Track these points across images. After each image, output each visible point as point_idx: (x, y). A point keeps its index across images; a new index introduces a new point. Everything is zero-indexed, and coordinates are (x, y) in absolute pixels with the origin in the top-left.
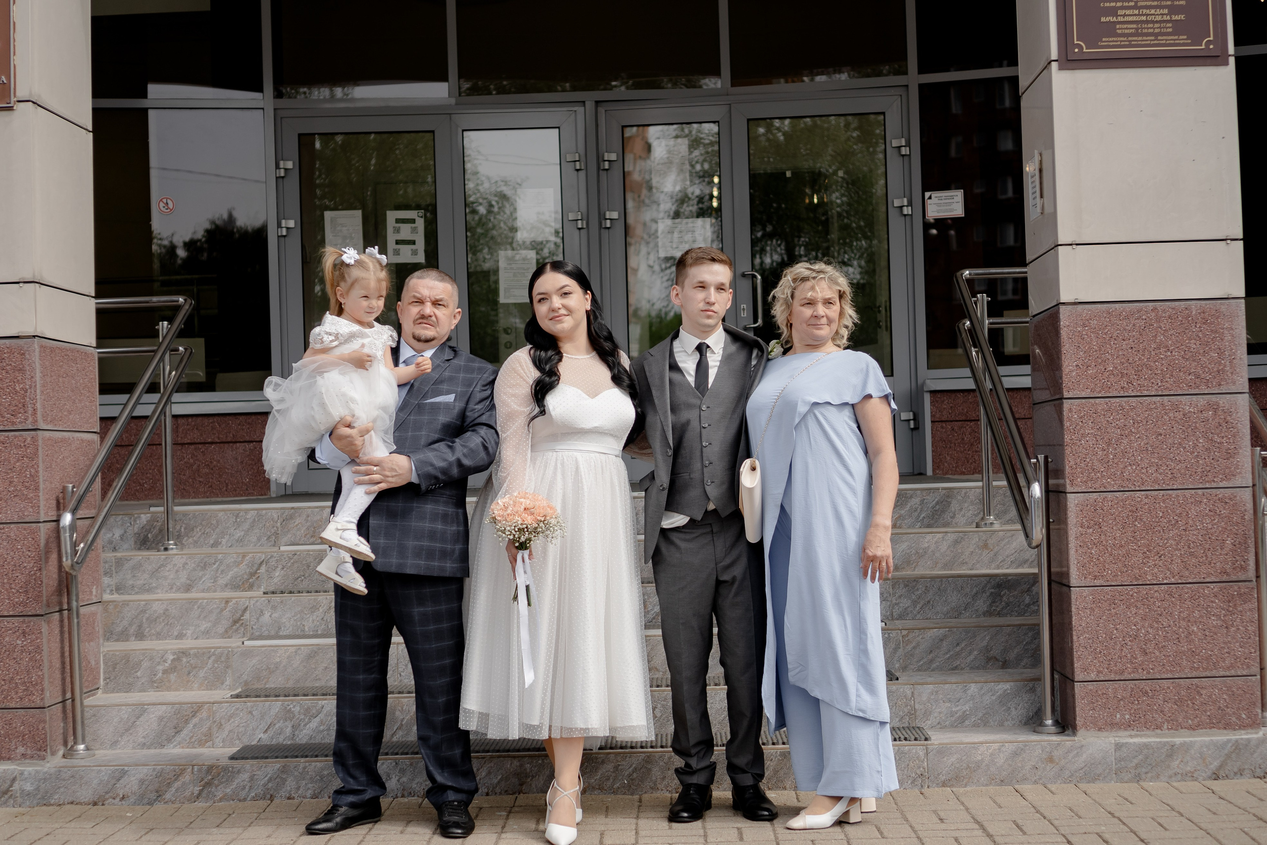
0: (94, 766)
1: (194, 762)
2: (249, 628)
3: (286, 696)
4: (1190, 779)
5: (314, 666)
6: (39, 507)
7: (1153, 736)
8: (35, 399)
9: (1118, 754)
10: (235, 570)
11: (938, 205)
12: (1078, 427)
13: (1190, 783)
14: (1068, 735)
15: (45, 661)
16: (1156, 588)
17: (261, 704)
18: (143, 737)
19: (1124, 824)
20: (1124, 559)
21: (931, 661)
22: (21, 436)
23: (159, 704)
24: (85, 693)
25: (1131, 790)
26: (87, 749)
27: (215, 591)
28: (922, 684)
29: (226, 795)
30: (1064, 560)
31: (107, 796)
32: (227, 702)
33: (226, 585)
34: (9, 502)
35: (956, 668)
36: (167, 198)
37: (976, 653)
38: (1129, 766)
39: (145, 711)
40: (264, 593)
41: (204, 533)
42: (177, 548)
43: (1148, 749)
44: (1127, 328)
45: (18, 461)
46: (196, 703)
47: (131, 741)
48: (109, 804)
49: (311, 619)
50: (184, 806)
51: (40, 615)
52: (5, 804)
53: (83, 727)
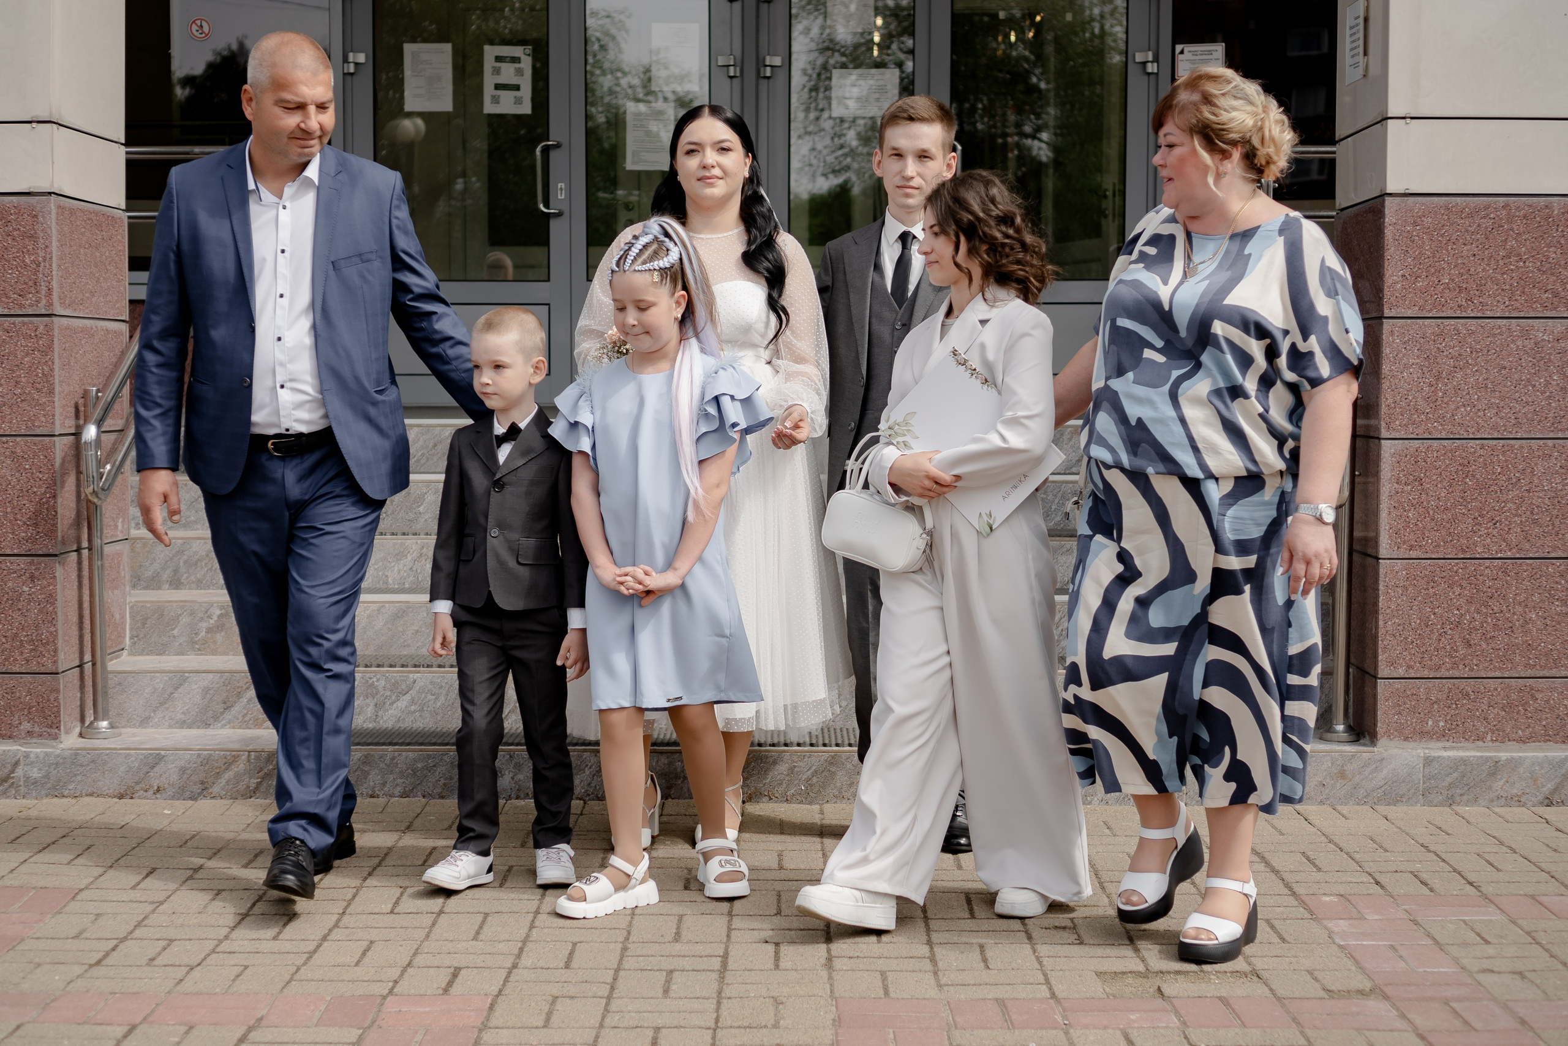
0: (120, 749)
1: (250, 748)
3: (366, 666)
4: (1516, 804)
5: (401, 629)
6: (54, 415)
7: (1473, 749)
8: (50, 275)
9: (1427, 770)
11: (1192, 62)
12: (1400, 355)
13: (1517, 810)
14: (1364, 745)
15: (59, 614)
16: (1487, 563)
18: (183, 713)
19: (1444, 861)
20: (1448, 525)
22: (32, 323)
23: (204, 672)
24: (109, 654)
25: (1443, 815)
26: (112, 726)
30: (1372, 526)
31: (137, 788)
34: (15, 408)
36: (202, 20)
38: (1440, 786)
39: (185, 680)
43: (1465, 765)
44: (1470, 229)
45: (27, 355)
47: (167, 718)
48: (139, 798)
49: (396, 568)
50: (236, 803)
51: (54, 555)
52: (5, 794)
53: (107, 701)
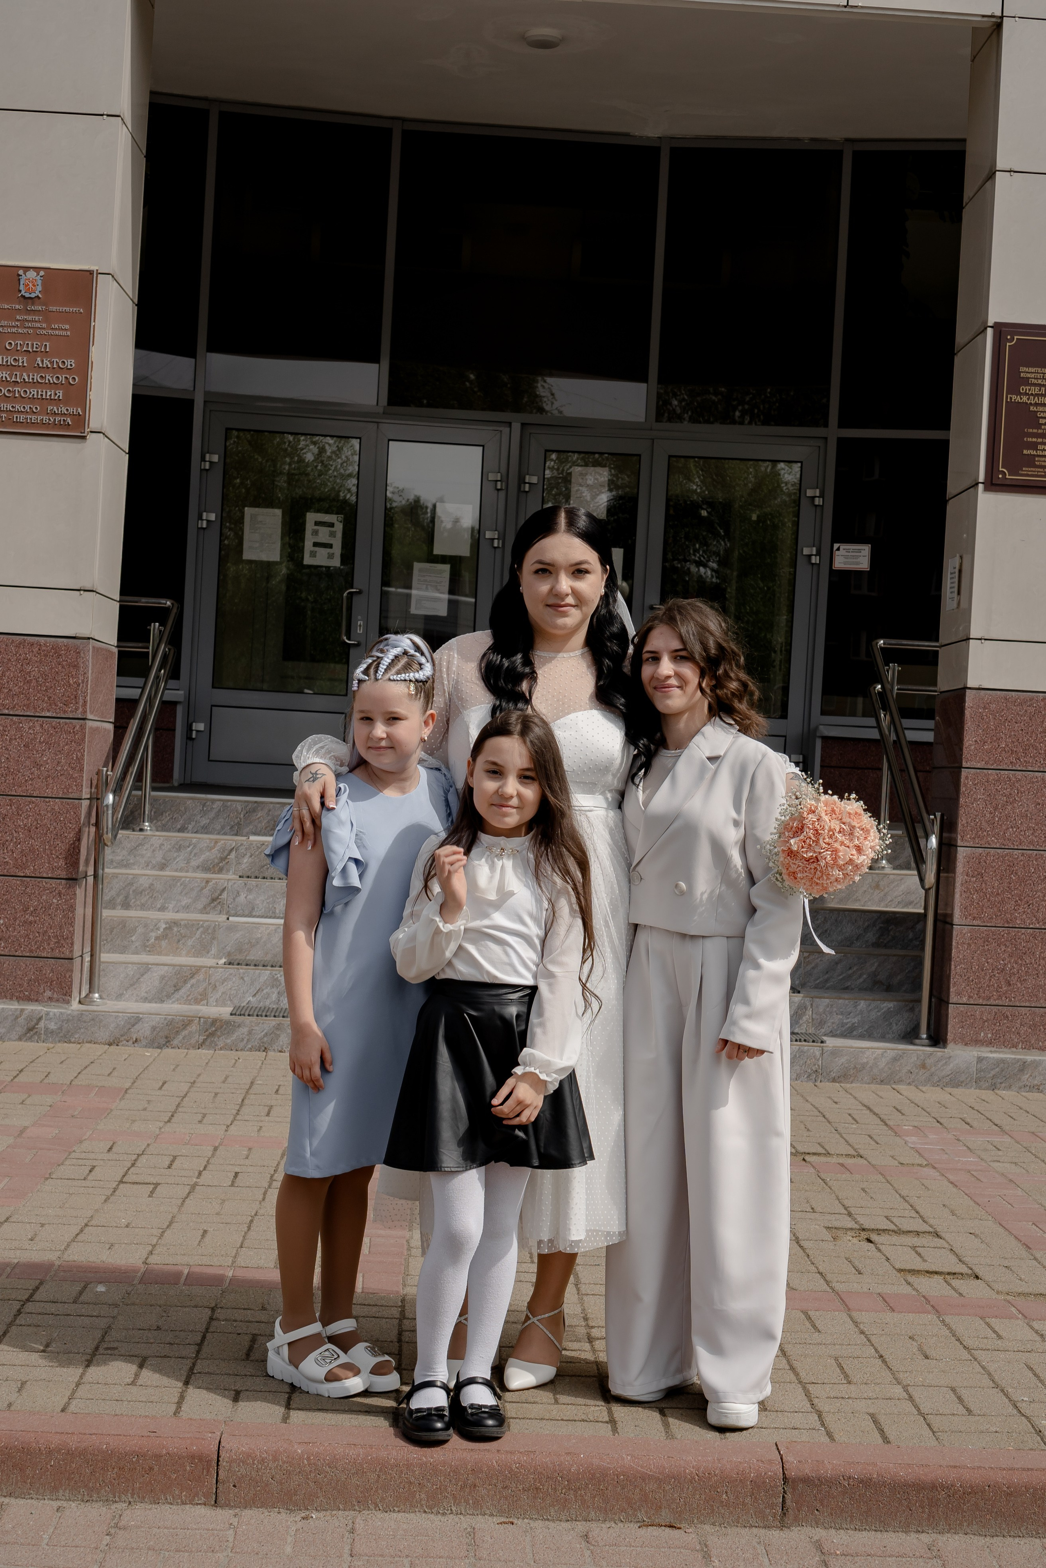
0: (113, 1012)
1: (200, 1015)
2: (225, 907)
3: (272, 966)
4: (1037, 1091)
6: (82, 786)
7: (1009, 1053)
8: (86, 692)
9: (979, 1066)
10: (208, 854)
11: (846, 557)
12: (972, 793)
13: (1036, 1095)
14: (939, 1047)
15: (76, 919)
16: (1023, 931)
17: (252, 972)
18: (146, 992)
19: (982, 1114)
20: (999, 905)
21: (827, 981)
22: (71, 723)
23: (162, 964)
25: (988, 1095)
26: (101, 997)
27: (187, 871)
28: (821, 998)
29: (226, 1044)
30: (950, 903)
31: (122, 1039)
32: (222, 968)
33: (198, 867)
34: (56, 780)
35: (847, 988)
37: (865, 976)
38: (988, 1076)
39: (148, 970)
40: (240, 877)
41: (172, 818)
42: (150, 830)
43: (1004, 1063)
44: (1020, 713)
45: (67, 744)
46: (195, 966)
47: (135, 995)
48: (123, 1045)
50: (193, 1052)
51: (76, 879)
52: (30, 1039)
53: (99, 980)
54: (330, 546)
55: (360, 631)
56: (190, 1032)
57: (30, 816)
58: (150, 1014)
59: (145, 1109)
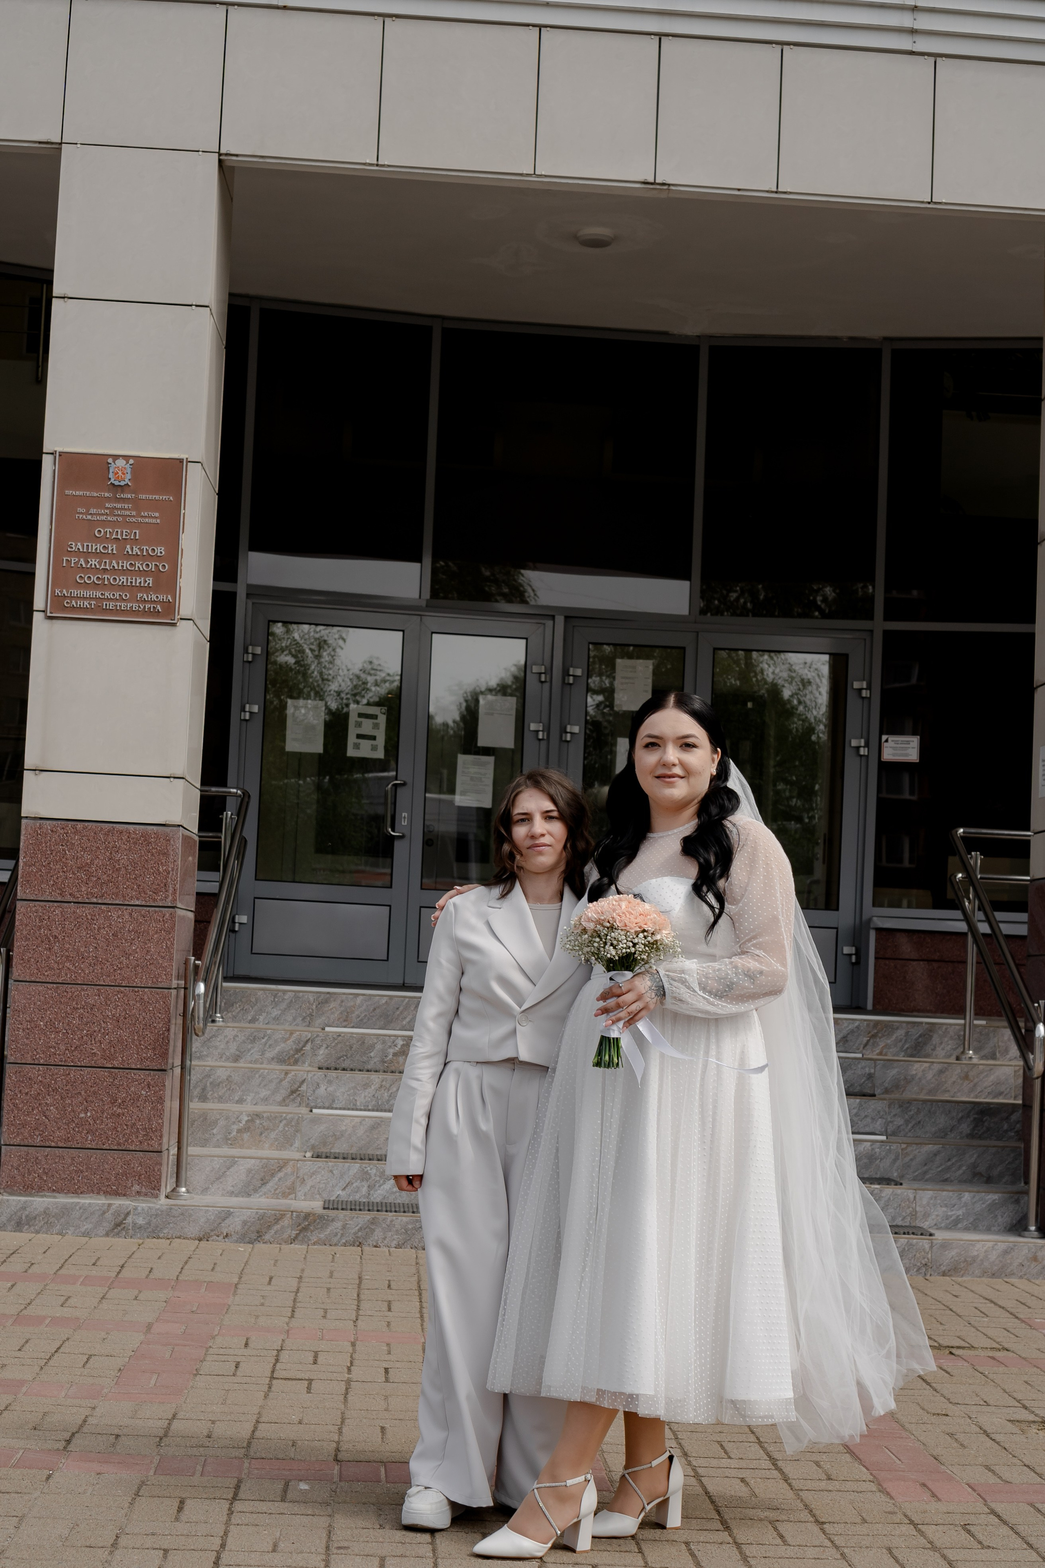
0: (202, 1206)
1: (292, 1209)
2: (305, 1099)
3: (361, 1159)
5: (376, 1136)
6: (172, 975)
8: (177, 878)
10: (283, 1045)
11: (895, 748)
15: (165, 1111)
17: (341, 1165)
18: (232, 1186)
21: (926, 1172)
22: (162, 911)
23: (249, 1158)
26: (188, 1191)
27: (262, 1063)
28: (921, 1189)
29: (320, 1239)
31: (212, 1234)
32: (311, 1161)
33: (273, 1059)
34: (146, 969)
37: (964, 1168)
39: (234, 1163)
40: (320, 1068)
41: (243, 1009)
42: (223, 1021)
45: (156, 933)
46: (280, 1159)
47: (221, 1189)
48: (213, 1240)
49: (363, 1095)
50: (283, 1246)
51: (165, 1070)
52: (118, 1234)
53: (186, 1172)
54: (374, 738)
55: (405, 823)
56: (283, 1227)
57: (118, 1006)
58: (242, 1208)
59: (262, 1305)
